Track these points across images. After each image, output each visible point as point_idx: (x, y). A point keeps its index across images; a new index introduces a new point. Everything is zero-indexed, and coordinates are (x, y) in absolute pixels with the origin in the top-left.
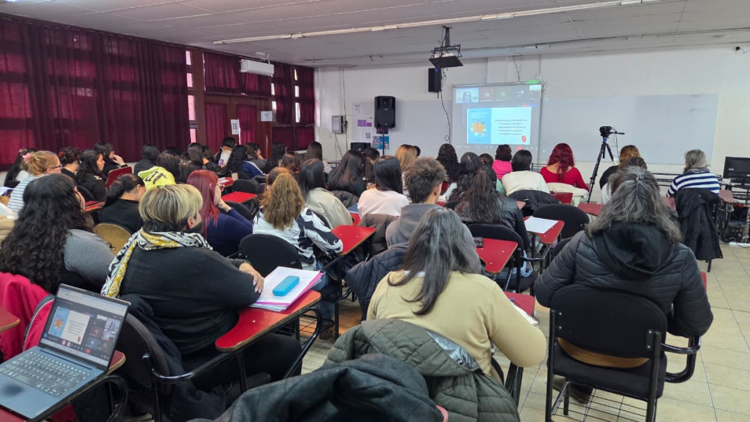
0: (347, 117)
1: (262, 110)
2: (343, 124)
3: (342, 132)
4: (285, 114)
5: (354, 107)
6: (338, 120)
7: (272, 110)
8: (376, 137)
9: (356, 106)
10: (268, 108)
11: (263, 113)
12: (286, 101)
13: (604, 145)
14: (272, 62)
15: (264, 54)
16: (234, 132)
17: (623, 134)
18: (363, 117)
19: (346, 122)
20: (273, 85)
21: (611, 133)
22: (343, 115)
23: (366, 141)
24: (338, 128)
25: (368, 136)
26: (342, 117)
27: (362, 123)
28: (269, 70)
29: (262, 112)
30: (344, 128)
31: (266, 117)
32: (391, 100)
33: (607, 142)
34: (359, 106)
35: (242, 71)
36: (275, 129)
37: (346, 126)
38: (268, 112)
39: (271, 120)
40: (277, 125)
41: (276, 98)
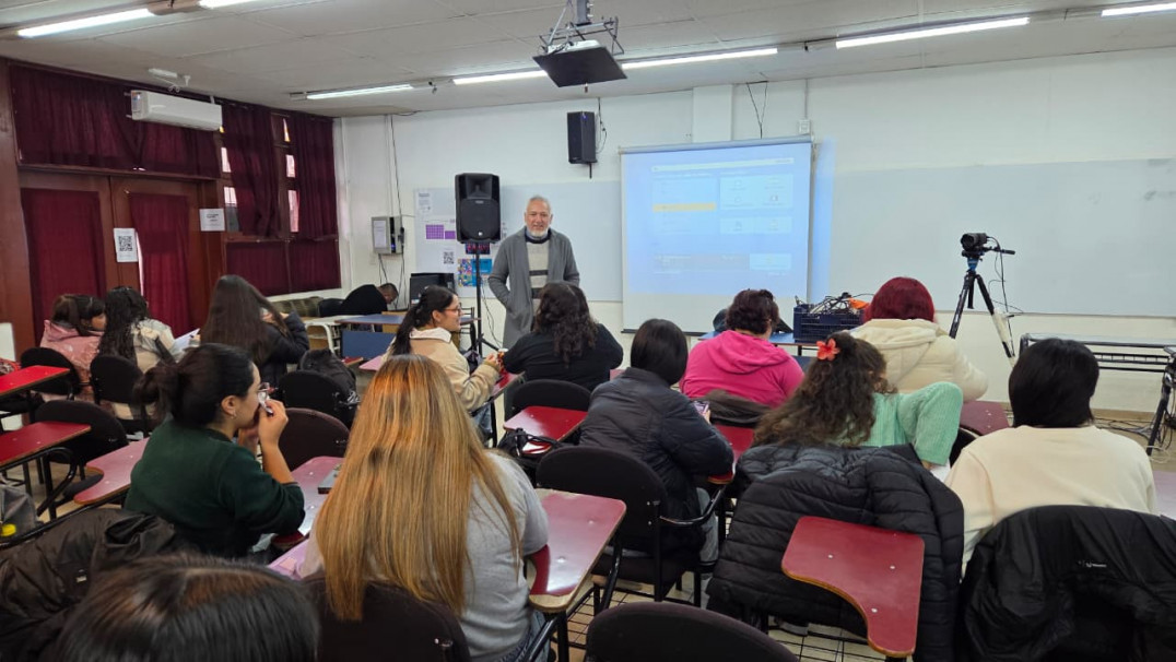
0: (404, 219)
1: (203, 208)
2: (396, 233)
3: (394, 251)
4: (258, 213)
5: (418, 198)
6: (385, 225)
7: (223, 205)
8: (464, 261)
9: (421, 195)
10: (215, 201)
11: (205, 213)
12: (259, 186)
13: (972, 276)
14: (218, 101)
15: (175, 75)
16: (124, 257)
17: (1012, 253)
18: (435, 220)
19: (402, 230)
20: (224, 151)
21: (986, 250)
22: (396, 214)
23: (445, 269)
24: (383, 240)
25: (448, 258)
26: (392, 220)
27: (434, 232)
28: (209, 117)
29: (201, 210)
30: (398, 243)
31: (211, 221)
32: (489, 184)
33: (978, 271)
34: (427, 195)
35: (135, 117)
36: (232, 246)
37: (402, 238)
38: (215, 211)
39: (221, 228)
40: (240, 238)
41: (235, 180)
